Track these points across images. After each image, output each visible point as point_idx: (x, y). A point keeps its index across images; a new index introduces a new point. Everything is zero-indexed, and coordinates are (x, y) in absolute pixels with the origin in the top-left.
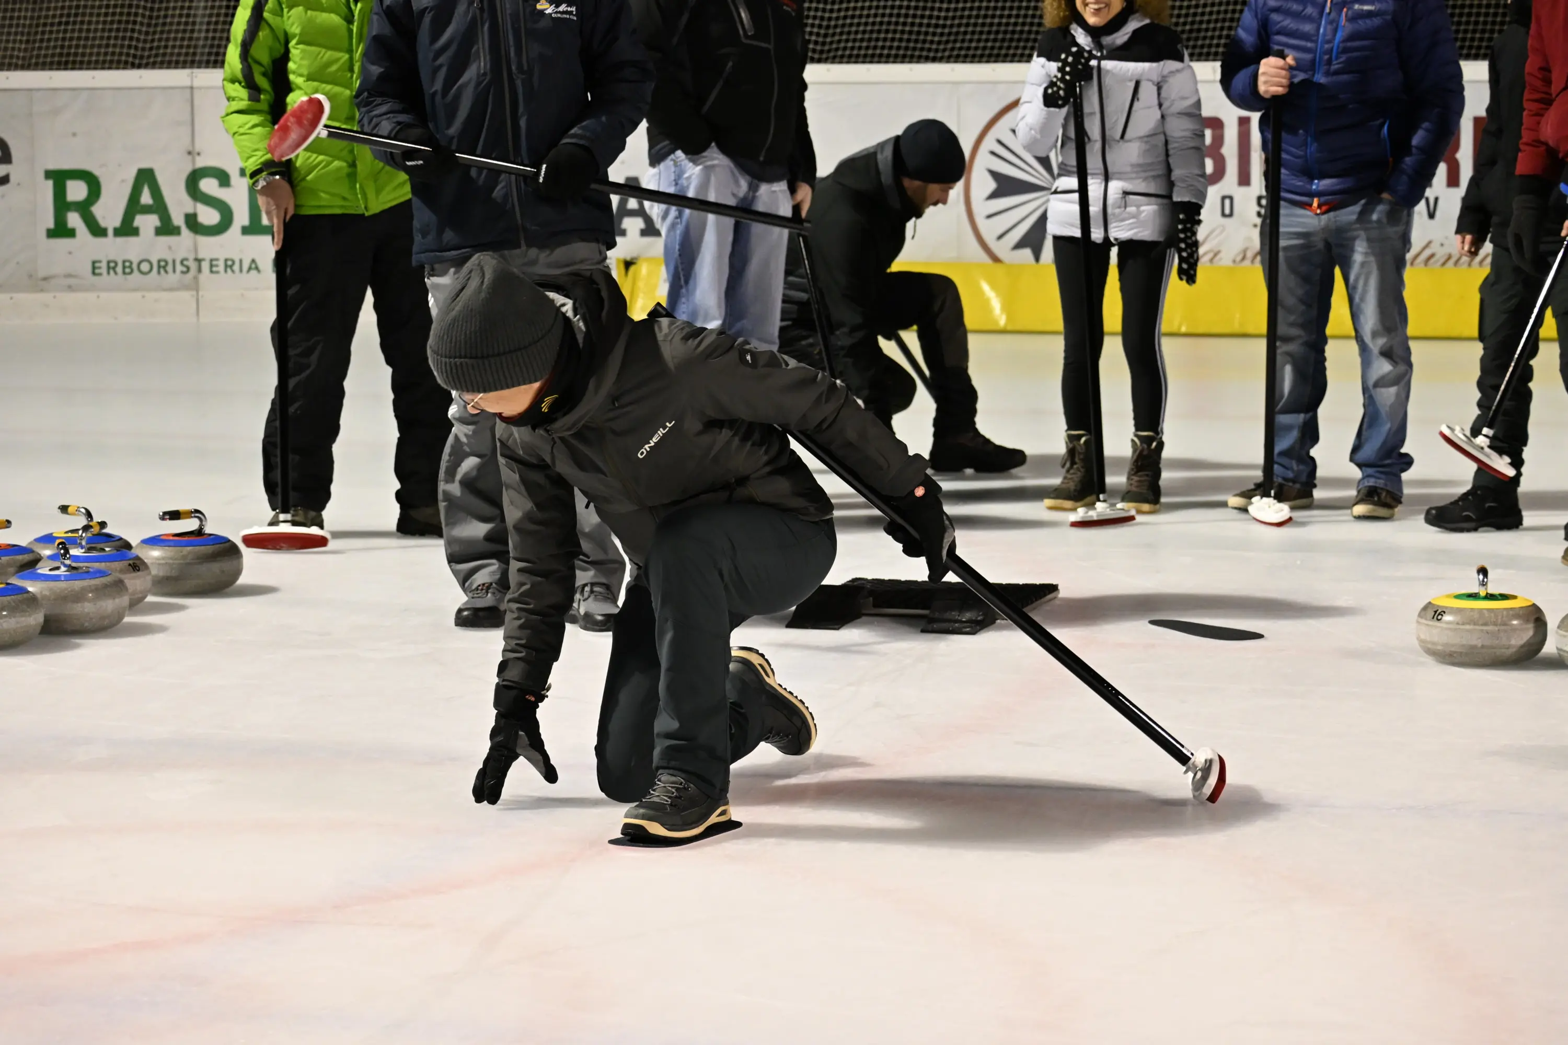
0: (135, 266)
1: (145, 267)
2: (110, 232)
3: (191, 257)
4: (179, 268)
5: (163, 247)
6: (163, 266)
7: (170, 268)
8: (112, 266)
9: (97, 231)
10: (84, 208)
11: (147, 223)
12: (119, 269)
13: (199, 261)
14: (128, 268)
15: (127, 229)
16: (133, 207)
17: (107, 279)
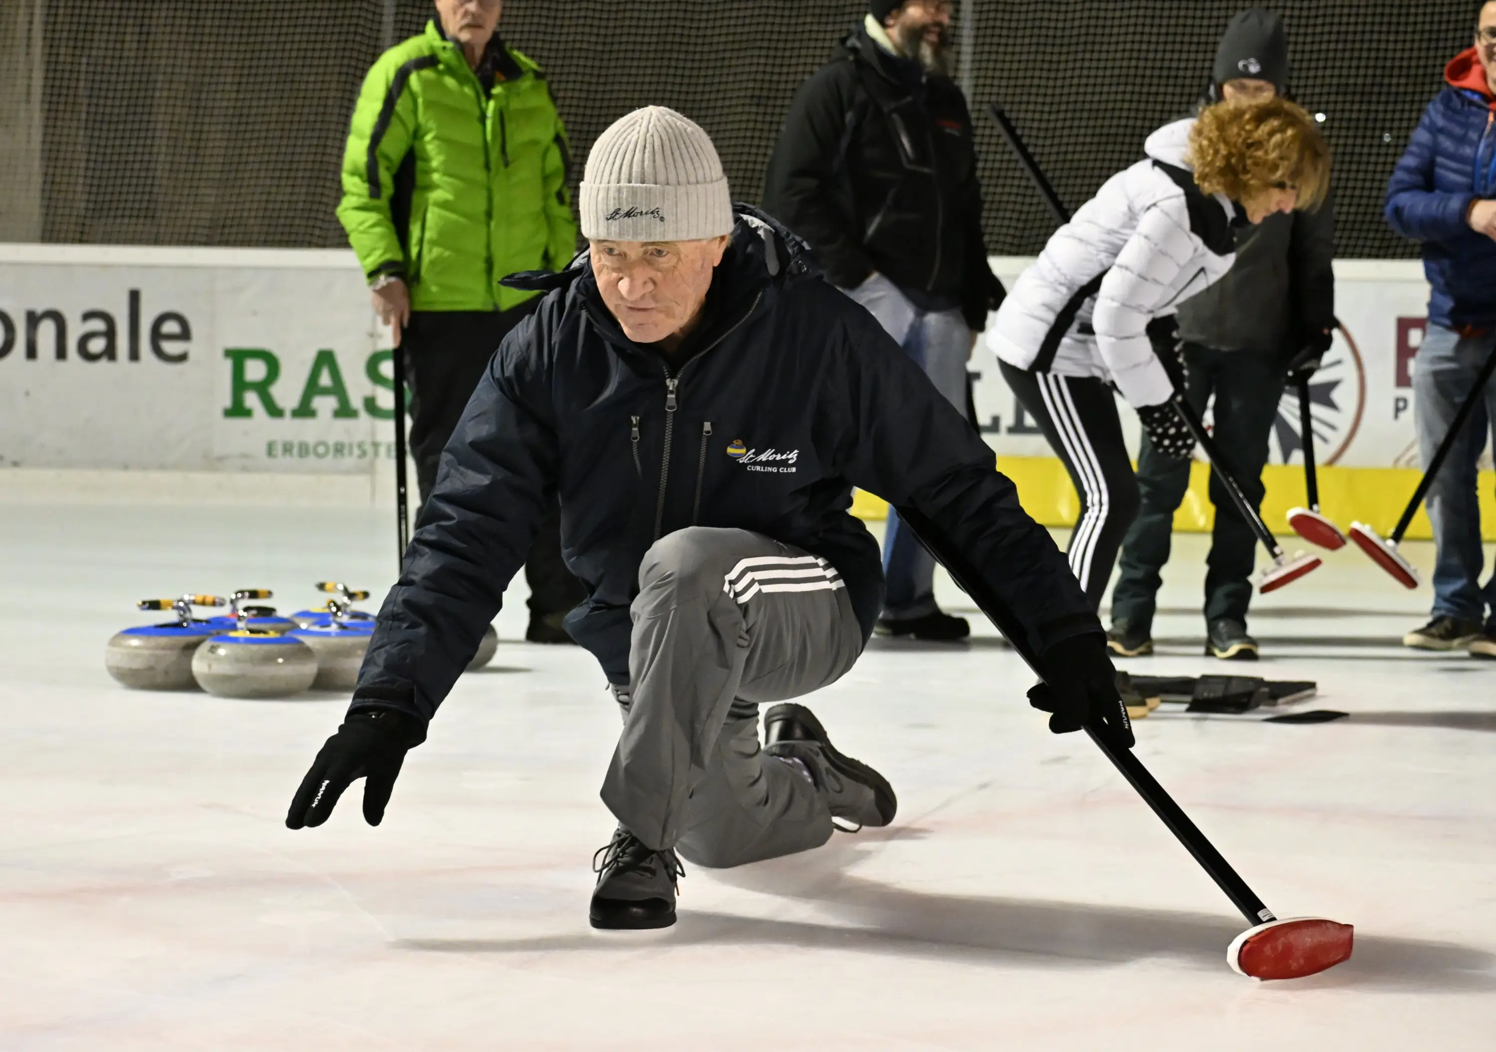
0: (311, 449)
1: (321, 449)
2: (288, 413)
3: (368, 440)
4: (356, 452)
5: (341, 430)
6: (339, 449)
7: (346, 451)
8: (287, 448)
9: (274, 411)
10: (262, 388)
11: (325, 405)
12: (295, 451)
13: (376, 445)
14: (304, 450)
15: (304, 411)
16: (312, 388)
17: (282, 460)
